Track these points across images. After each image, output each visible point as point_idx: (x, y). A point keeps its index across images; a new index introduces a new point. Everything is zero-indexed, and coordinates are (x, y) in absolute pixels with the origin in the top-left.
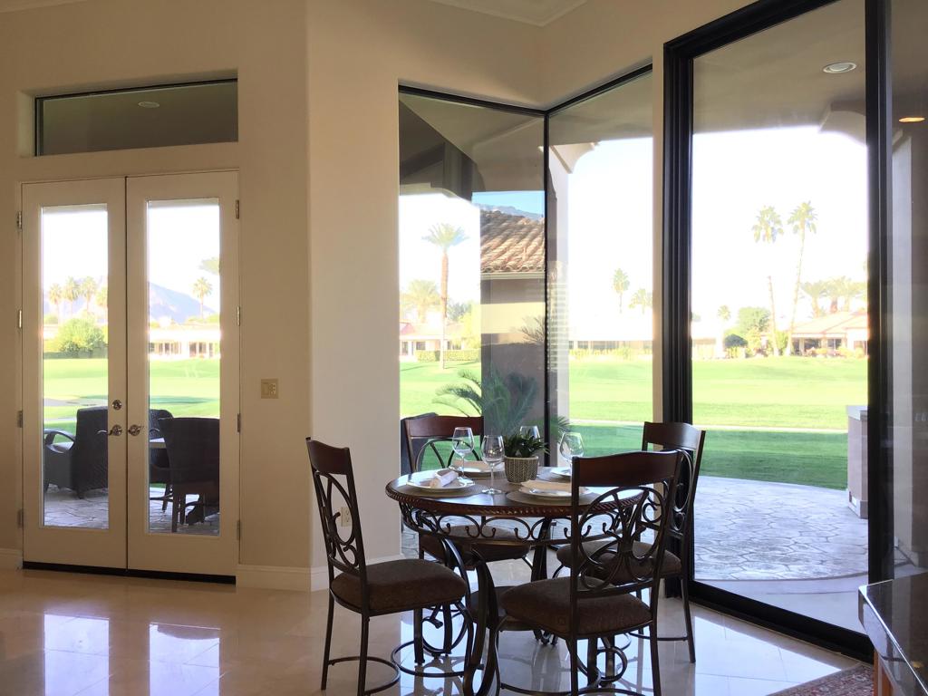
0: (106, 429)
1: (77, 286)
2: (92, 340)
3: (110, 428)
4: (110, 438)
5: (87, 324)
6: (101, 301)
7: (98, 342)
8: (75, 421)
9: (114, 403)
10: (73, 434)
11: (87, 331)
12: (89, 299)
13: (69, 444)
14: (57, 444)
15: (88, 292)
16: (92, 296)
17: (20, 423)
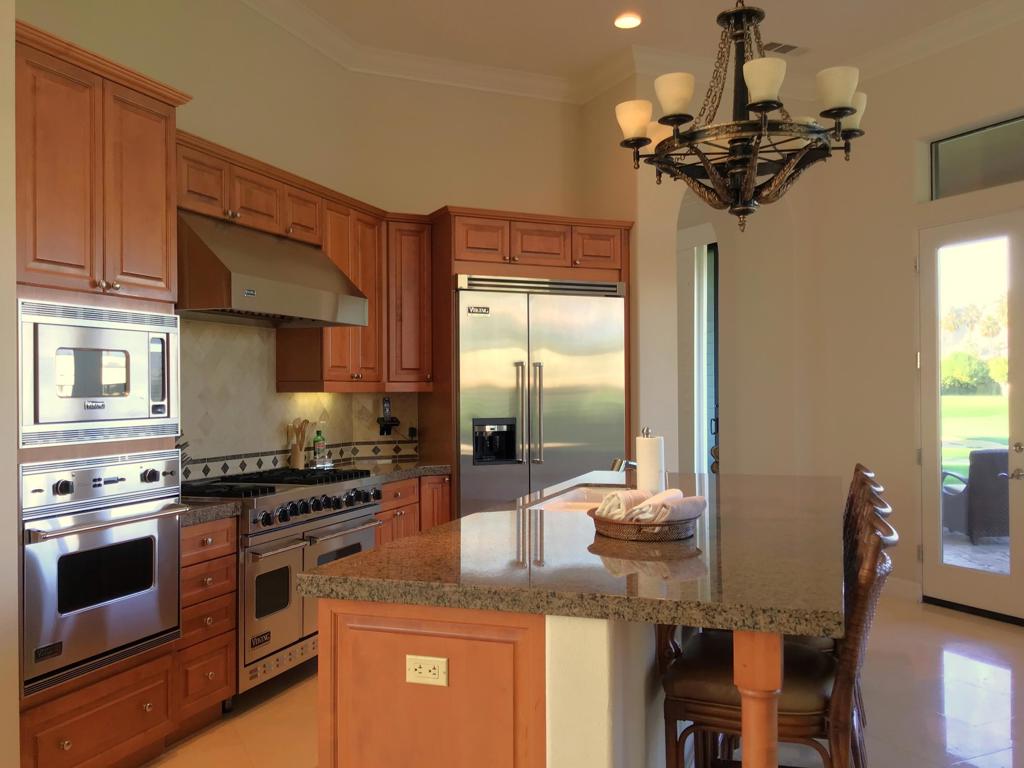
0: (1006, 471)
1: (958, 316)
2: (976, 375)
3: (1011, 470)
4: (1010, 481)
5: (970, 358)
6: (986, 331)
7: (983, 378)
8: (967, 463)
9: (1016, 446)
10: (966, 476)
11: (970, 365)
12: (972, 328)
13: (961, 487)
14: (949, 486)
15: (971, 322)
16: (976, 325)
17: (919, 461)
